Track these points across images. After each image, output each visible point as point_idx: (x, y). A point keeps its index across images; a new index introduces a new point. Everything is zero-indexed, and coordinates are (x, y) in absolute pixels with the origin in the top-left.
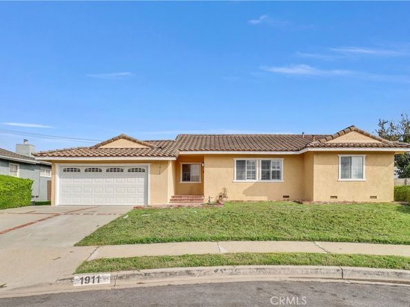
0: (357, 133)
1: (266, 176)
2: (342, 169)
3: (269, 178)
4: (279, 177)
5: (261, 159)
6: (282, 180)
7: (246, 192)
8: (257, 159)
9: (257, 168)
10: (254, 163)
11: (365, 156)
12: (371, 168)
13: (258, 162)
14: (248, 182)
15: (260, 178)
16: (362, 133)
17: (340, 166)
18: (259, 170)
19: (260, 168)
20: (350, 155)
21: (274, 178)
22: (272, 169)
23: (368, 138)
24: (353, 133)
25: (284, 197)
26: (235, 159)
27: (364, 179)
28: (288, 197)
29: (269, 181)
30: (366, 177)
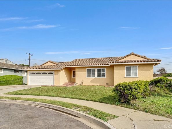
0: (134, 56)
1: (99, 75)
2: (127, 72)
3: (100, 76)
4: (104, 76)
5: (97, 68)
6: (105, 77)
7: (91, 82)
8: (95, 68)
9: (95, 72)
10: (94, 70)
11: (138, 66)
12: (141, 71)
13: (96, 70)
14: (92, 78)
15: (97, 76)
16: (136, 55)
17: (126, 71)
18: (96, 73)
19: (97, 72)
20: (131, 66)
21: (102, 76)
22: (101, 72)
23: (140, 57)
24: (132, 56)
25: (106, 84)
26: (87, 69)
27: (138, 77)
28: (108, 84)
29: (100, 77)
30: (139, 76)
